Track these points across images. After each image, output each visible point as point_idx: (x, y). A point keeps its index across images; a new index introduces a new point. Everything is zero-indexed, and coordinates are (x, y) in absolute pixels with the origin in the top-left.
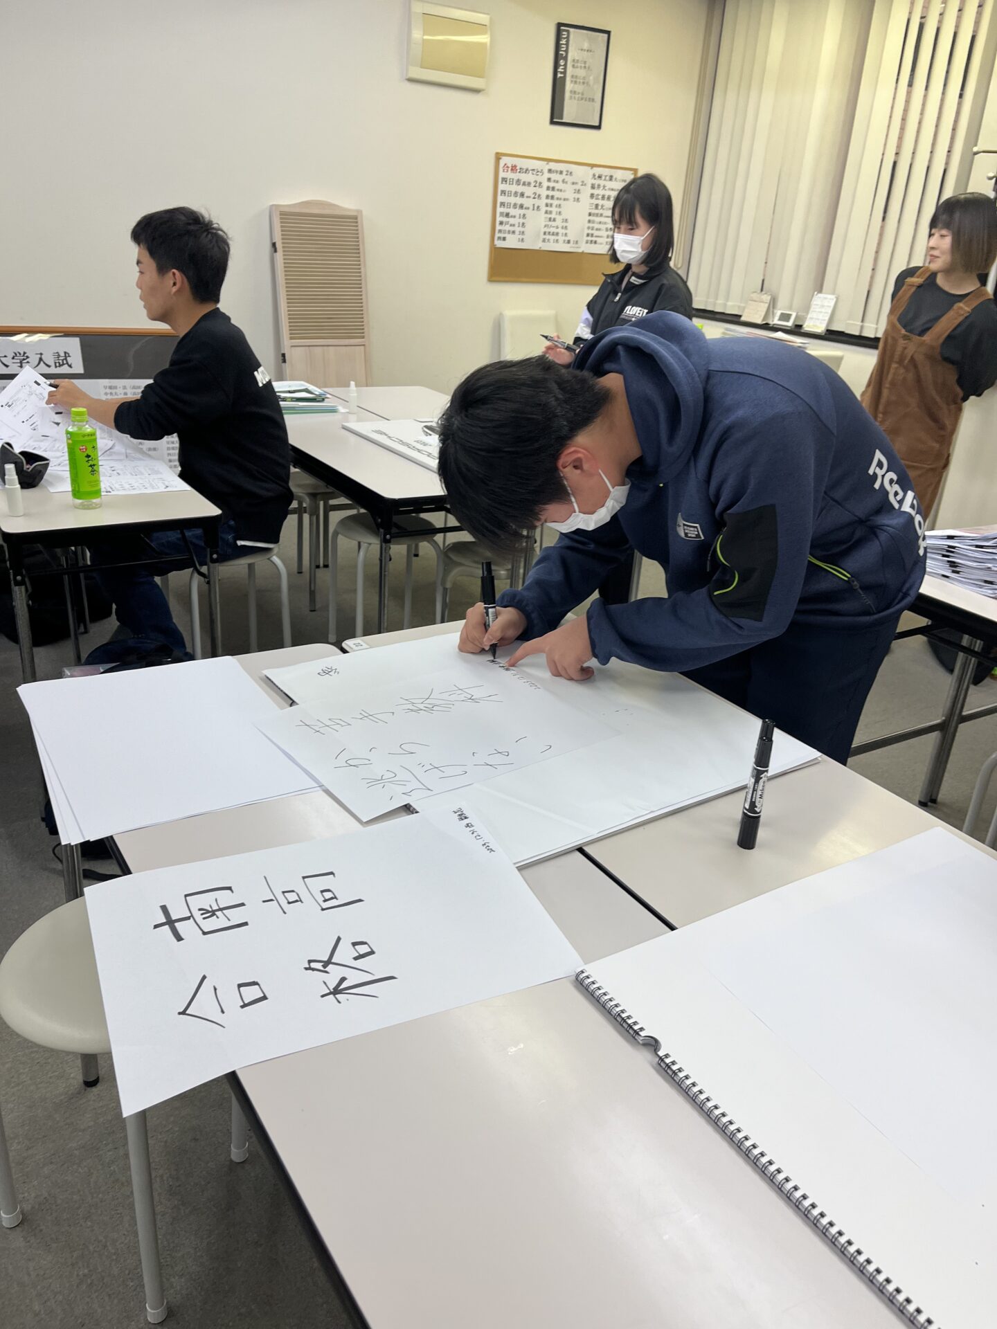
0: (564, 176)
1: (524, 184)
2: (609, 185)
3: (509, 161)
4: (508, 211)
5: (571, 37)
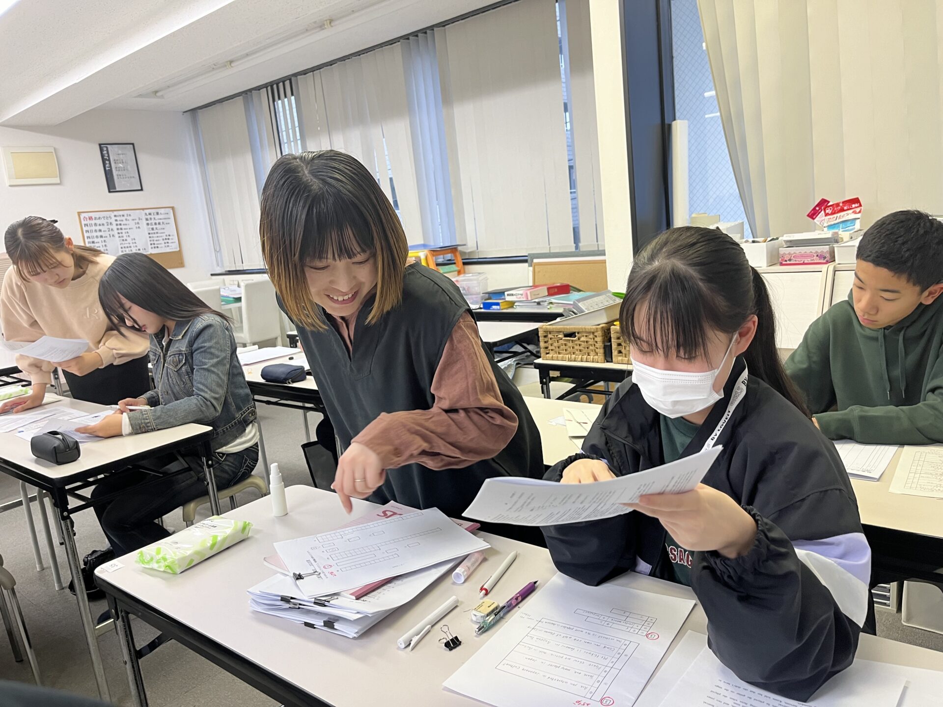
0: (126, 217)
1: (100, 225)
2: (157, 217)
3: (86, 215)
4: (93, 240)
5: (109, 149)
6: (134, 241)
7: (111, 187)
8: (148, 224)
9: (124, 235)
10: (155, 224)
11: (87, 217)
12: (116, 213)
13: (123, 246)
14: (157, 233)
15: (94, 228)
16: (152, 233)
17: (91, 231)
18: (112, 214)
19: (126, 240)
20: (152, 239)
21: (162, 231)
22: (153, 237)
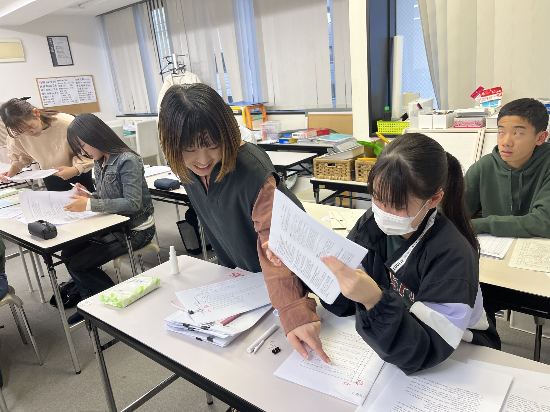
0: (64, 81)
1: (49, 86)
2: (83, 81)
3: (41, 80)
4: (46, 95)
5: (53, 40)
6: (70, 96)
7: (55, 63)
8: (77, 86)
9: (64, 92)
10: (82, 85)
11: (42, 82)
12: (58, 79)
13: (63, 99)
14: (83, 91)
15: (46, 88)
16: (80, 91)
17: (44, 90)
18: (56, 80)
19: (65, 95)
20: (80, 95)
21: (86, 90)
22: (81, 94)
